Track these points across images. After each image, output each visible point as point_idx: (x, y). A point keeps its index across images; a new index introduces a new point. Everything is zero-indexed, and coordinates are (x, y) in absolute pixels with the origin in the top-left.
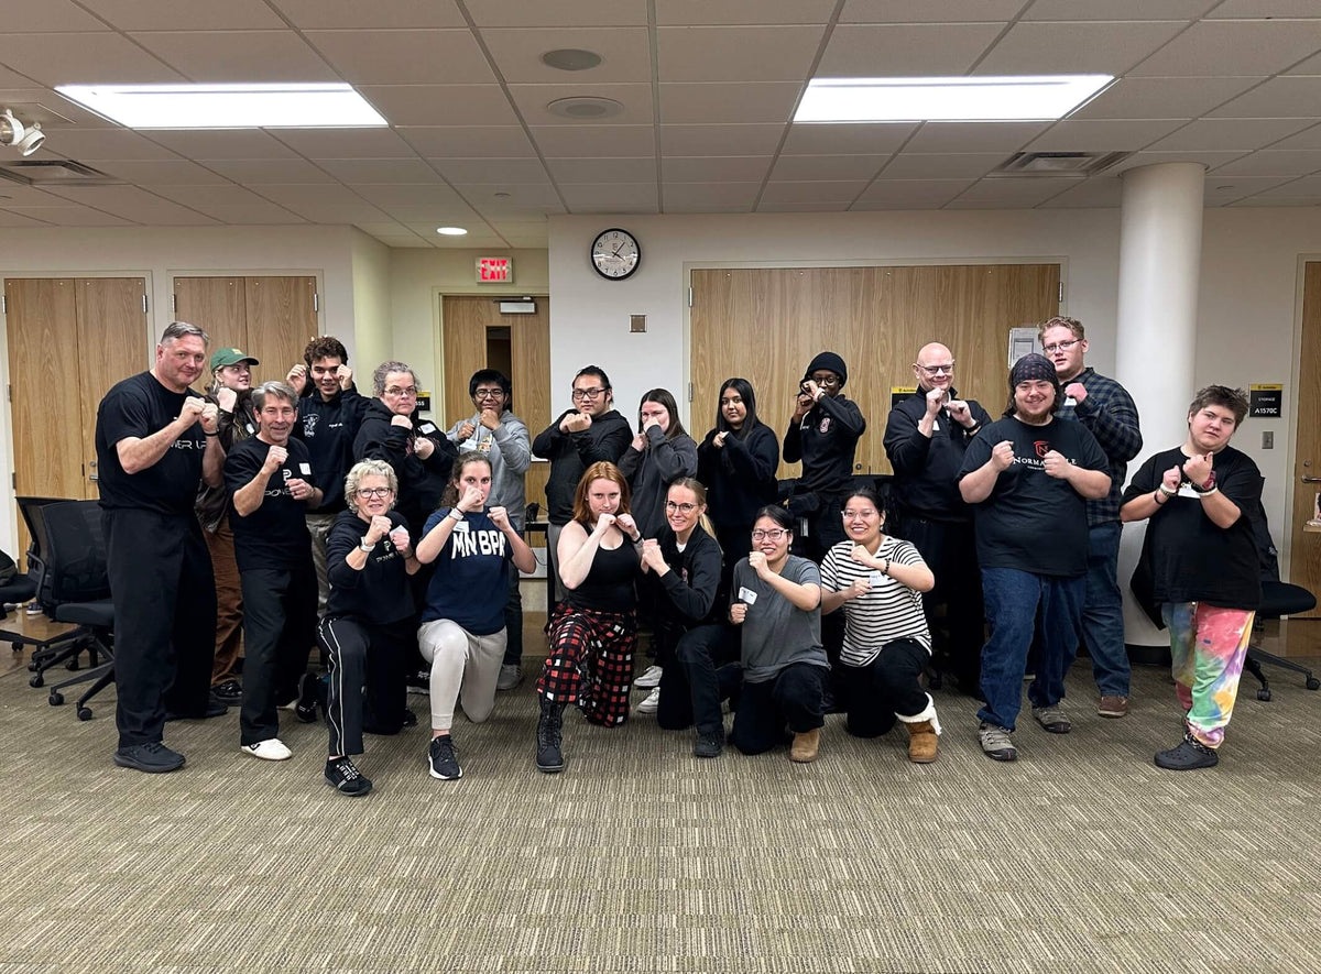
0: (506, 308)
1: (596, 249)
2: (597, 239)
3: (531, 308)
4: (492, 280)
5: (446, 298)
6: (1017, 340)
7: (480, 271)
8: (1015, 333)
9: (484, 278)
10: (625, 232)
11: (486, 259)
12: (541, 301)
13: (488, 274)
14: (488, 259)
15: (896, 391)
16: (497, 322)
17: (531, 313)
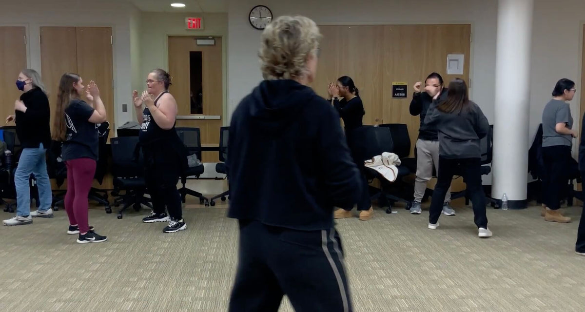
0: (200, 42)
1: (251, 15)
2: (252, 10)
3: (212, 42)
4: (194, 29)
5: (170, 37)
6: (451, 60)
7: (188, 24)
8: (450, 57)
9: (190, 27)
10: (265, 7)
11: (190, 18)
12: (217, 39)
13: (192, 25)
14: (192, 18)
15: (395, 84)
16: (195, 49)
17: (213, 45)
